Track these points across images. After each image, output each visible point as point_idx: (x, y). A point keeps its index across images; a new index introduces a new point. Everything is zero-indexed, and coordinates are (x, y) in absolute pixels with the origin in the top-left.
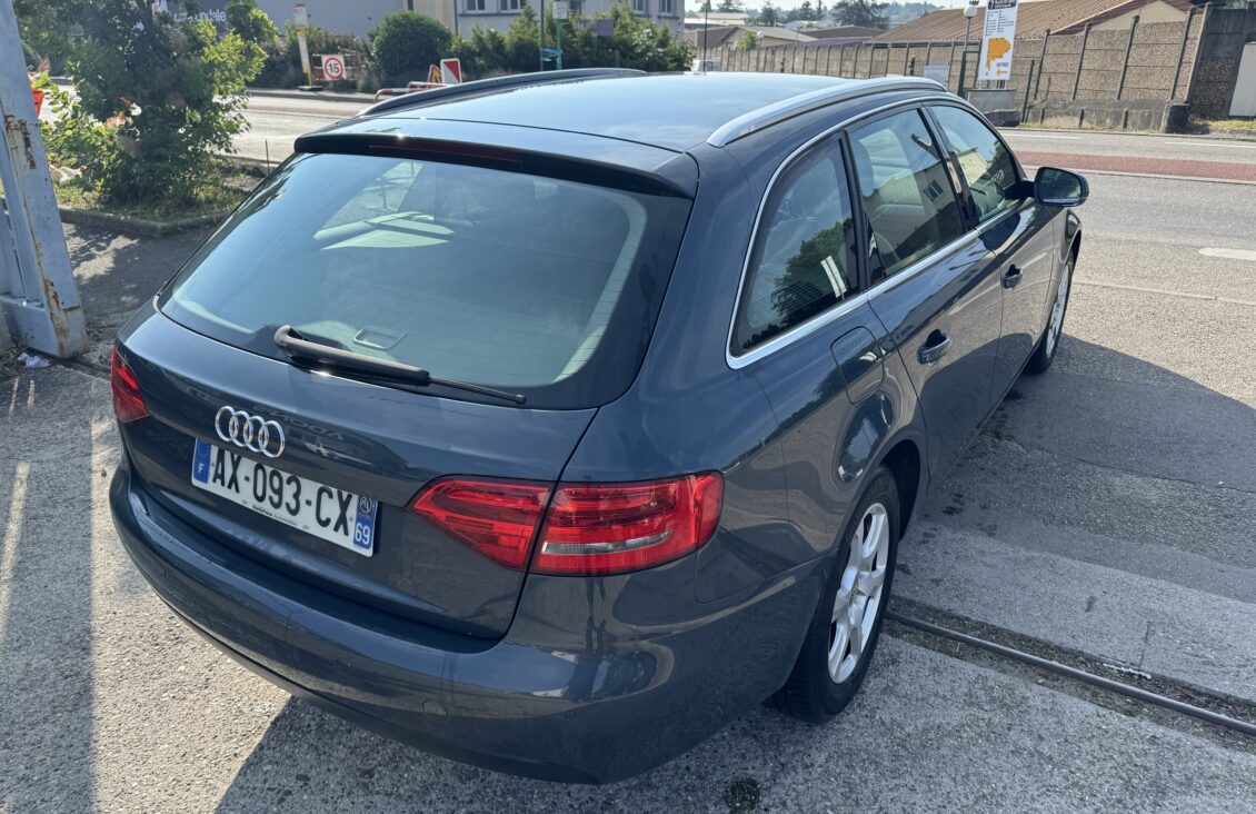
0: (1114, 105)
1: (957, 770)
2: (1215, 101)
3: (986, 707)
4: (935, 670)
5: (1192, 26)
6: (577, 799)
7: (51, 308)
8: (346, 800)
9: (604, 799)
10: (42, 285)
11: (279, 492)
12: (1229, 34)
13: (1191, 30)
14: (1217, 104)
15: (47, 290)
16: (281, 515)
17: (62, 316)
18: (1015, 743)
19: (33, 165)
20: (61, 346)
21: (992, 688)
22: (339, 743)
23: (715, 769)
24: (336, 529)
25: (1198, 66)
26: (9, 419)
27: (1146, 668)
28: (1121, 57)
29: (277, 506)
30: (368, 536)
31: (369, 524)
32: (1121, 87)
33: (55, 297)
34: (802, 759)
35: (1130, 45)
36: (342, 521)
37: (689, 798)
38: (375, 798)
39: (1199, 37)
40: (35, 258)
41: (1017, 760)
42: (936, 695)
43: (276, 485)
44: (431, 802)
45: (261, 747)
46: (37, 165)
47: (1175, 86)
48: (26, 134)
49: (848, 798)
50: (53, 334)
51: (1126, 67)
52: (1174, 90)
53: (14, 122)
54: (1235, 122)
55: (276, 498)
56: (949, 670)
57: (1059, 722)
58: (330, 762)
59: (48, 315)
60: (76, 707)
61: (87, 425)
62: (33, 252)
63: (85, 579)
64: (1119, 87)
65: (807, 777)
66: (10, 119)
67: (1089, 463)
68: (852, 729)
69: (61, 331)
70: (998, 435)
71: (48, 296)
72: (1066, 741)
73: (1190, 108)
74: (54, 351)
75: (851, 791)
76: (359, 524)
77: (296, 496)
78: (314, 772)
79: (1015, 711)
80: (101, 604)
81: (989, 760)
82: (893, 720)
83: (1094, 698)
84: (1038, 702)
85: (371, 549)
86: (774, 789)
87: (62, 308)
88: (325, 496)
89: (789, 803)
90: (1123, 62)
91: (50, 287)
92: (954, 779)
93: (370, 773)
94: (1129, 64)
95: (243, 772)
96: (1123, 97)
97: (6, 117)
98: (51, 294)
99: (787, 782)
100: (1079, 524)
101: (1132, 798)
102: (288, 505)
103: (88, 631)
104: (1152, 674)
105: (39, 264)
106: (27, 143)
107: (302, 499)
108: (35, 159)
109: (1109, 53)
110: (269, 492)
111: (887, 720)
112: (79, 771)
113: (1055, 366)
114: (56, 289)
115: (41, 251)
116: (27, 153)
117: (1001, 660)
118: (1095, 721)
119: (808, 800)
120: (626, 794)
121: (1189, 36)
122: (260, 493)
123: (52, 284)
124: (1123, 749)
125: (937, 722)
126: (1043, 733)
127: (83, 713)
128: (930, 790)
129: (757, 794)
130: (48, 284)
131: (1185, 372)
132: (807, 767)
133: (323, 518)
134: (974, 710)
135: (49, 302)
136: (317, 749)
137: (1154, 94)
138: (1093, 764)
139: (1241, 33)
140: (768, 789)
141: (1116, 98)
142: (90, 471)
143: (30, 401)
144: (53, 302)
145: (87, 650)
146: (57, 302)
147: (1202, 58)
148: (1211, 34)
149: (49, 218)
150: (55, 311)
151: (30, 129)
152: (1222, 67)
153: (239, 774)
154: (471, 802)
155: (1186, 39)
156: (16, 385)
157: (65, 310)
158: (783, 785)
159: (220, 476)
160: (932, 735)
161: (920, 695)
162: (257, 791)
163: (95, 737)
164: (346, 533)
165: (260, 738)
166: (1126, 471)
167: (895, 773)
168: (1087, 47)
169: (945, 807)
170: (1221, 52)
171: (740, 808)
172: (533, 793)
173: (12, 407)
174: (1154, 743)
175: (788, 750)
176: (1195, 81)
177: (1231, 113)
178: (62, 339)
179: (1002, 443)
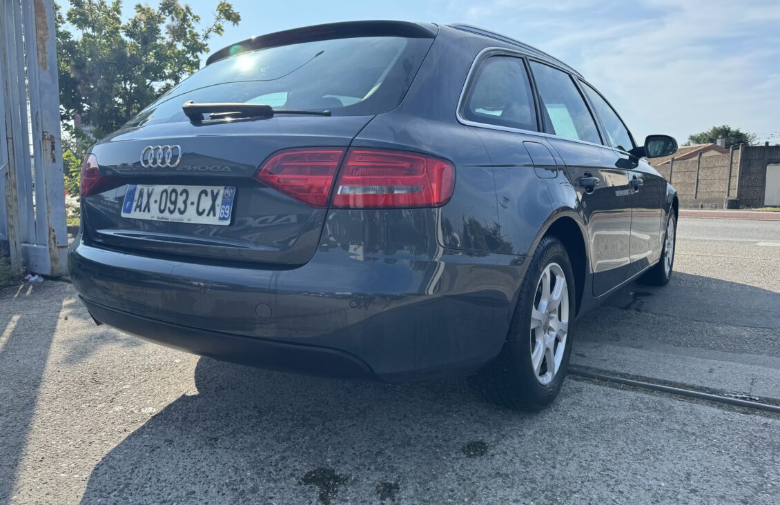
0: (694, 201)
1: (627, 438)
2: (755, 197)
3: (645, 411)
4: (607, 395)
5: (734, 156)
6: (358, 451)
7: (50, 245)
8: (197, 451)
9: (378, 450)
10: (47, 230)
11: (174, 203)
12: (757, 160)
13: (733, 158)
14: (756, 199)
15: (50, 233)
16: (176, 217)
17: (56, 250)
18: (667, 427)
19: (54, 160)
20: (53, 269)
21: (647, 403)
22: (197, 426)
23: (455, 437)
24: (208, 215)
25: (741, 178)
26: (13, 300)
27: (754, 395)
28: (694, 176)
29: (171, 212)
30: (228, 212)
31: (229, 204)
32: (697, 192)
33: (54, 238)
34: (517, 432)
35: (699, 168)
36: (213, 208)
37: (437, 450)
38: (218, 450)
39: (739, 162)
40: (46, 214)
41: (670, 434)
42: (609, 405)
43: (173, 199)
44: (256, 451)
45: (143, 427)
46: (57, 161)
47: (729, 189)
48: (53, 143)
49: (550, 450)
50: (49, 260)
51: (698, 180)
52: (729, 192)
53: (48, 136)
54: (768, 209)
55: (172, 207)
56: (617, 395)
57: (697, 418)
58: (188, 434)
59: (48, 249)
60: (23, 409)
61: (61, 301)
62: (46, 211)
63: (43, 358)
64: (695, 192)
65: (521, 440)
66: (45, 134)
67: (700, 321)
68: (550, 419)
69: (54, 260)
70: (638, 310)
71: (50, 237)
72: (704, 426)
73: (740, 201)
74: (48, 272)
75: (552, 447)
76: (223, 206)
77: (185, 202)
78: (177, 439)
79: (665, 413)
80: (50, 367)
81: (650, 434)
82: (580, 417)
83: (719, 407)
84: (681, 408)
85: (229, 220)
86: (497, 446)
87: (57, 245)
88: (203, 195)
89: (508, 452)
90: (696, 178)
91: (52, 232)
92: (626, 442)
93: (216, 439)
94: (699, 179)
95: (129, 438)
96: (699, 196)
97: (43, 132)
98: (52, 236)
99: (506, 443)
100: (698, 346)
101: (756, 451)
102: (179, 209)
103: (40, 379)
104: (759, 397)
105: (48, 218)
106: (53, 148)
107: (189, 202)
108: (56, 157)
109: (687, 173)
110: (169, 204)
111: (576, 416)
112: (17, 437)
113: (671, 283)
114: (55, 233)
115: (50, 210)
116: (52, 154)
117: (653, 391)
118: (722, 417)
119: (522, 451)
120: (393, 448)
121: (733, 161)
122: (162, 208)
123: (54, 231)
124: (745, 429)
125: (611, 417)
126: (686, 422)
127: (27, 412)
128: (609, 447)
129: (486, 448)
130: (51, 230)
131: (756, 285)
132: (520, 436)
133: (201, 210)
134: (636, 412)
135: (49, 241)
136: (181, 428)
137: (717, 195)
138: (725, 436)
139: (763, 159)
140: (494, 446)
141: (694, 198)
142: (58, 318)
143: (28, 293)
144: (52, 242)
145: (36, 386)
146: (55, 242)
147: (743, 173)
148: (746, 160)
149: (58, 192)
150: (53, 247)
151: (56, 140)
152: (756, 178)
153: (126, 439)
154: (285, 451)
155: (732, 163)
156: (21, 287)
157: (59, 247)
158: (504, 445)
159: (139, 207)
160: (608, 422)
161: (598, 405)
162: (137, 447)
163: (32, 423)
164: (214, 215)
165: (143, 424)
166: (726, 324)
167: (583, 439)
168: (673, 170)
169: (620, 454)
170: (753, 169)
171: (473, 455)
172: (327, 448)
173: (16, 295)
174: (766, 427)
175: (506, 429)
176: (740, 186)
177: (765, 204)
178: (54, 265)
179: (642, 314)
